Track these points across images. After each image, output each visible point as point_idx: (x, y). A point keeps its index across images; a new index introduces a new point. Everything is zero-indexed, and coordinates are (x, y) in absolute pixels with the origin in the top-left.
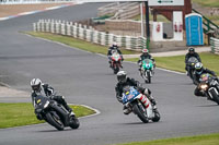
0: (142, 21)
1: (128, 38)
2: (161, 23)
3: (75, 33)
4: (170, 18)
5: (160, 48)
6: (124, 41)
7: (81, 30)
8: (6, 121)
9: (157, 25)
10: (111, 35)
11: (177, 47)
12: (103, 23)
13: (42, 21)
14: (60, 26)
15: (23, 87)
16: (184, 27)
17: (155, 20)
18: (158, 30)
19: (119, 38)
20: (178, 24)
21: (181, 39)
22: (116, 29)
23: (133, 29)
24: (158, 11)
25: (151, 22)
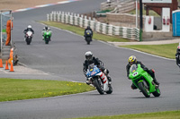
0: (136, 15)
1: (125, 29)
2: (152, 17)
3: (81, 23)
4: (160, 13)
5: (151, 37)
6: (121, 31)
7: (86, 21)
8: (22, 94)
9: (149, 19)
10: (111, 26)
11: (165, 37)
12: (105, 16)
13: (54, 13)
14: (69, 18)
15: (38, 67)
16: (171, 21)
17: (147, 14)
18: (150, 23)
19: (117, 28)
20: (166, 19)
21: (168, 31)
22: (115, 21)
23: (129, 21)
24: (150, 7)
25: (144, 16)
